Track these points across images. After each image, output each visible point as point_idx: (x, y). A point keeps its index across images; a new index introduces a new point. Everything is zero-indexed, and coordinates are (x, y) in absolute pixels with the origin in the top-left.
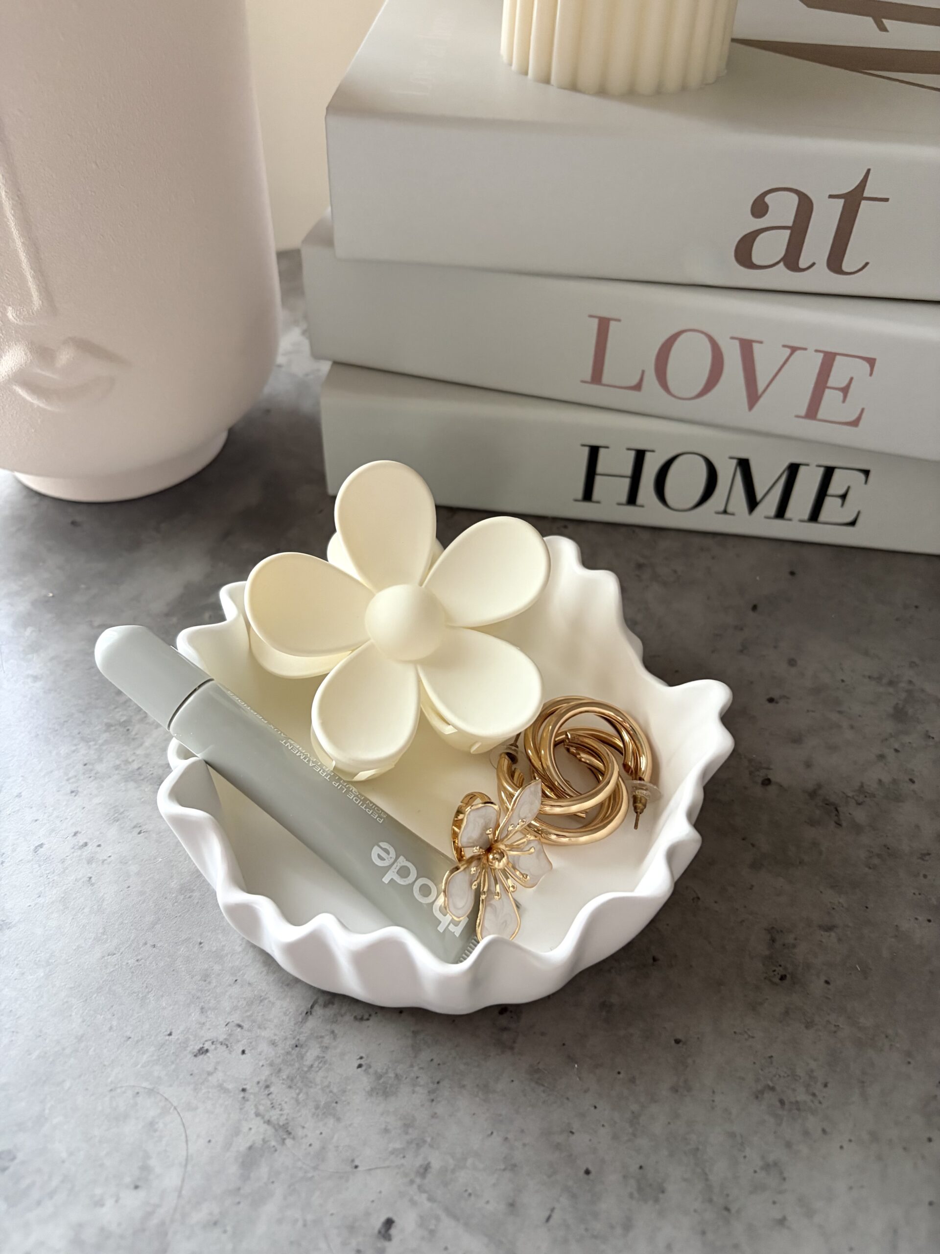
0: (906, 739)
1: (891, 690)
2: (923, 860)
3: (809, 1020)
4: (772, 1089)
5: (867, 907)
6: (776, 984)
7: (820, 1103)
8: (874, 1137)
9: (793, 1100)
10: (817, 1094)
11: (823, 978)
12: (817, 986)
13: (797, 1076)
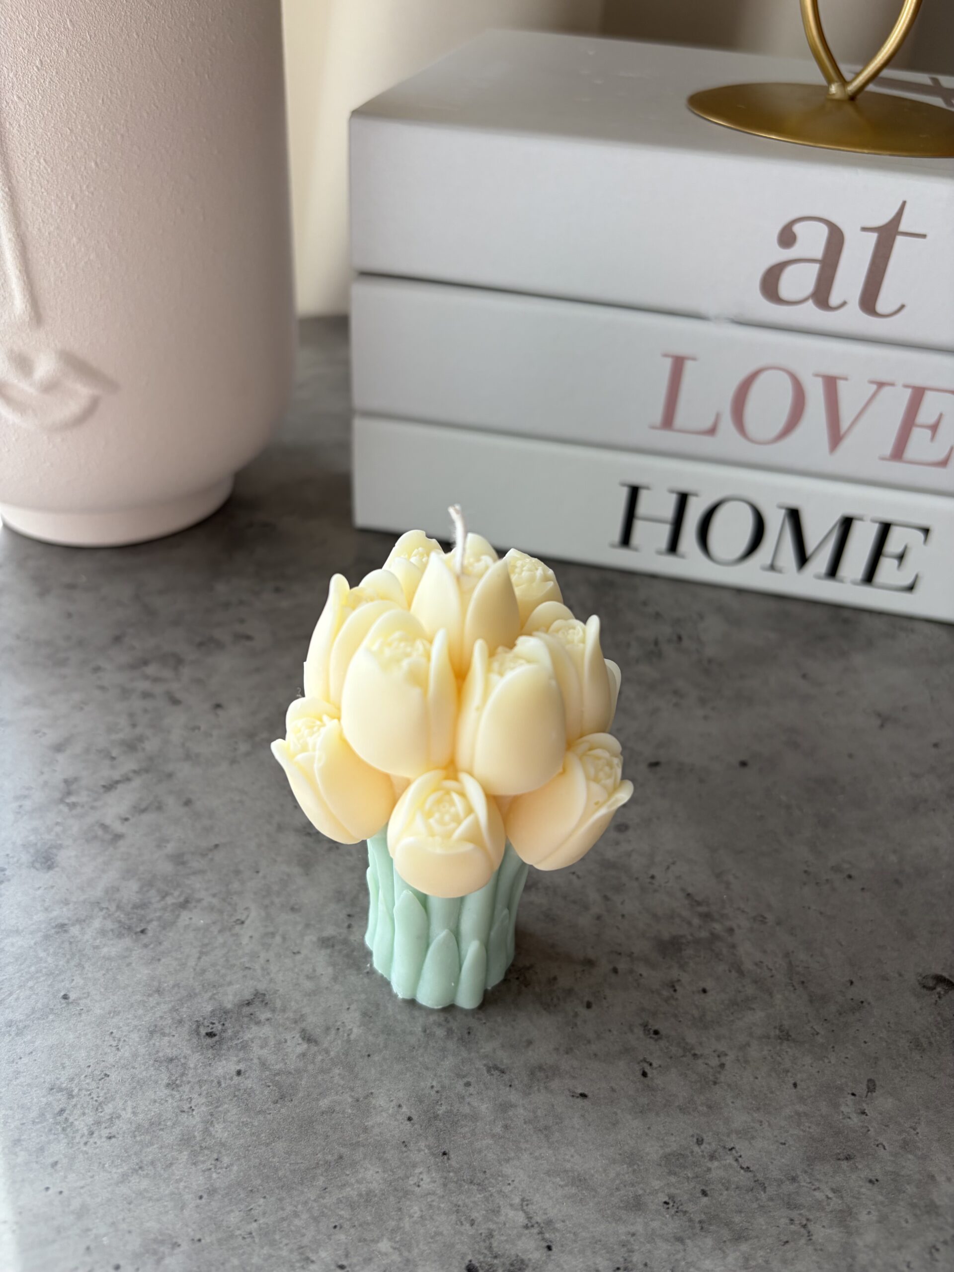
0: (642, 969)
1: (696, 921)
2: (489, 1071)
3: (178, 1082)
4: (71, 1096)
5: (369, 1056)
6: (198, 1034)
7: (86, 1144)
8: (82, 1213)
9: (71, 1119)
10: (94, 1135)
11: (241, 1066)
12: (226, 1066)
13: (102, 1108)
